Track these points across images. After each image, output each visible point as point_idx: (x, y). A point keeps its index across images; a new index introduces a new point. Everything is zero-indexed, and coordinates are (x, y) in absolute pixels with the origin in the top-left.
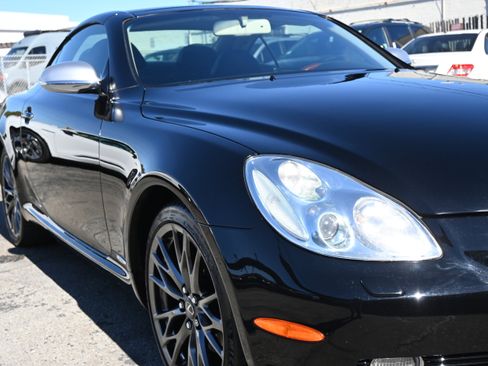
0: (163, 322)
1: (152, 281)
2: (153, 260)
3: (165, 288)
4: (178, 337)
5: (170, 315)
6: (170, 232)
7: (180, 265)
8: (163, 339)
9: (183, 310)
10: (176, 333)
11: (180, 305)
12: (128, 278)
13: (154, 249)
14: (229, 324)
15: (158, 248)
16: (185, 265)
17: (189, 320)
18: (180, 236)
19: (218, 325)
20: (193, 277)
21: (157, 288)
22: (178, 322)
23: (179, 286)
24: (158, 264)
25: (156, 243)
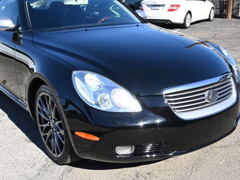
0: (42, 128)
1: (37, 112)
2: (38, 105)
3: (43, 116)
4: (48, 134)
5: (45, 126)
6: (44, 95)
7: (48, 108)
8: (42, 134)
9: (50, 124)
10: (47, 132)
11: (49, 123)
12: (28, 109)
13: (38, 100)
14: (66, 132)
15: (40, 100)
16: (50, 108)
17: (52, 128)
18: (48, 97)
19: (62, 132)
20: (53, 113)
21: (39, 115)
22: (48, 129)
23: (48, 115)
24: (39, 106)
25: (39, 98)
